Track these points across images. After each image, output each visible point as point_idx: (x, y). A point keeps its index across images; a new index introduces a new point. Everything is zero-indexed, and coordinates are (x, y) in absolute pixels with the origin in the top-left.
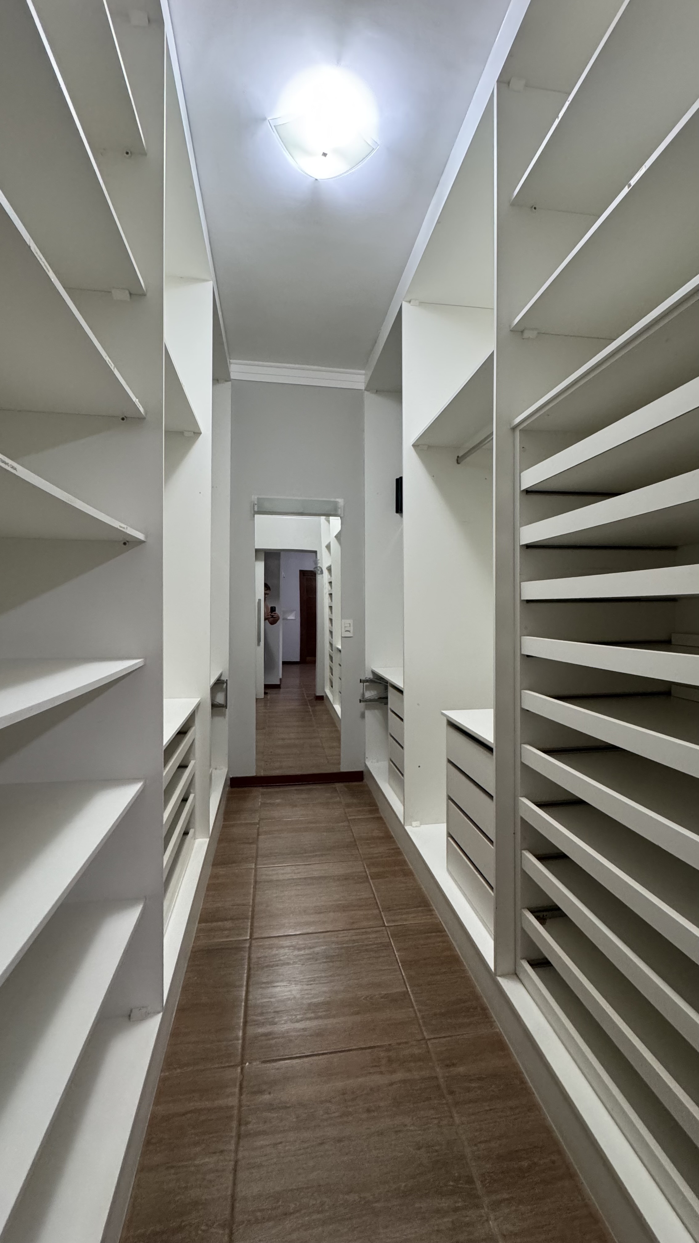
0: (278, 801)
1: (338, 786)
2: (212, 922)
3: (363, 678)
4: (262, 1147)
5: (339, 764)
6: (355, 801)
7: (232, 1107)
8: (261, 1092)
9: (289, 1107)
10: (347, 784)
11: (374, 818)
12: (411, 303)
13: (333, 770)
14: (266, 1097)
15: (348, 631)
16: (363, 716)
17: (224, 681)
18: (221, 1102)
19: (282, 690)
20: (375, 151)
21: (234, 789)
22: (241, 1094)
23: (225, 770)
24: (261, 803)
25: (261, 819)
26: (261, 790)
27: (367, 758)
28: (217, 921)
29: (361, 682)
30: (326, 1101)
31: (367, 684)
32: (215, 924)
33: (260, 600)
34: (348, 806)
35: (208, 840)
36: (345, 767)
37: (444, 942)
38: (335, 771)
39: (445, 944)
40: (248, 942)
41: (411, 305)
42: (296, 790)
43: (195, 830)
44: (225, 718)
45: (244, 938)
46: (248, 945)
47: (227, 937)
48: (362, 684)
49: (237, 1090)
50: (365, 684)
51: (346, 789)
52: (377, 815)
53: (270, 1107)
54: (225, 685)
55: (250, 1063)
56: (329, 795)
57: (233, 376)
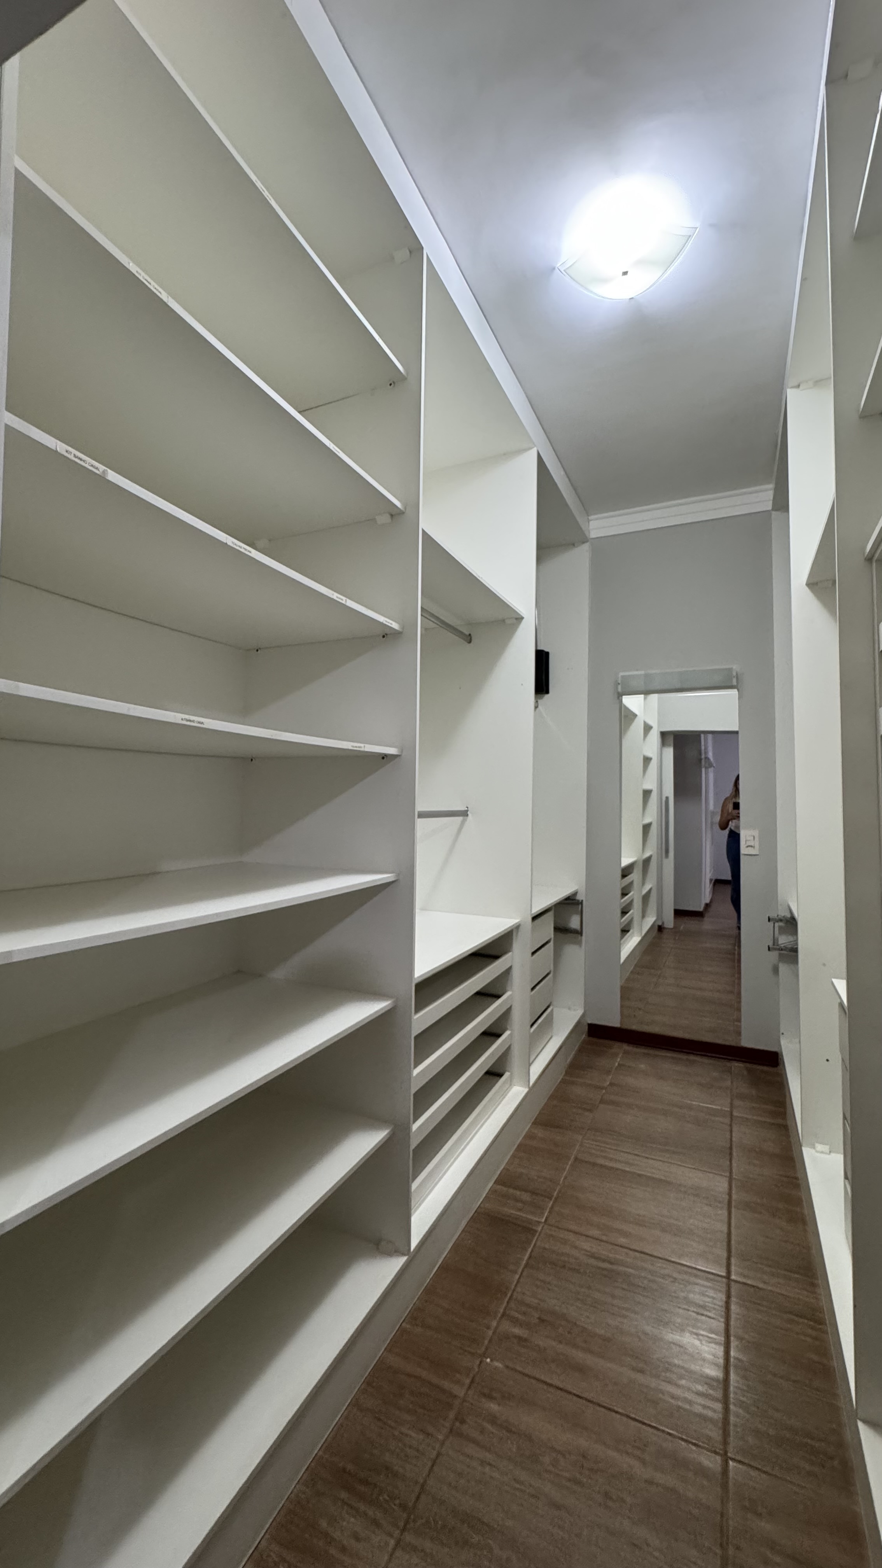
0: (643, 1066)
1: (737, 1066)
2: (510, 1187)
3: (773, 915)
4: (471, 1457)
5: (739, 1033)
6: (754, 1092)
7: (455, 1397)
8: (490, 1397)
9: (514, 1433)
10: (748, 1065)
11: (773, 1124)
12: (801, 387)
13: (729, 1040)
14: (494, 1407)
15: (752, 846)
16: (776, 970)
17: (578, 901)
18: (446, 1384)
19: (705, 919)
20: (693, 238)
21: (591, 1039)
22: (469, 1388)
23: (580, 1012)
24: (619, 1064)
25: (611, 1084)
26: (626, 1047)
27: (783, 1034)
28: (515, 1188)
29: (769, 920)
30: (559, 1452)
31: (781, 924)
32: (511, 1191)
33: (667, 798)
34: (742, 1097)
35: (526, 1090)
36: (747, 1041)
37: (816, 1338)
38: (733, 1044)
39: (817, 1343)
40: (541, 1225)
41: (801, 390)
42: (673, 1058)
43: (511, 1074)
44: (581, 946)
45: (539, 1220)
46: (539, 1229)
47: (520, 1210)
48: (771, 924)
49: (468, 1381)
50: (777, 925)
51: (745, 1073)
52: (780, 1121)
53: (493, 1419)
54: (580, 906)
55: (491, 1360)
56: (715, 1074)
57: (593, 534)
